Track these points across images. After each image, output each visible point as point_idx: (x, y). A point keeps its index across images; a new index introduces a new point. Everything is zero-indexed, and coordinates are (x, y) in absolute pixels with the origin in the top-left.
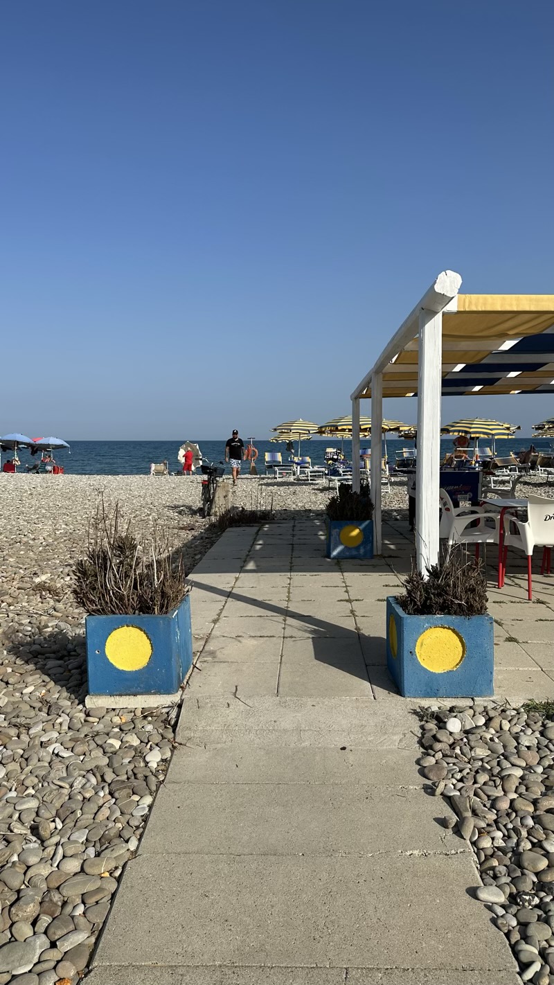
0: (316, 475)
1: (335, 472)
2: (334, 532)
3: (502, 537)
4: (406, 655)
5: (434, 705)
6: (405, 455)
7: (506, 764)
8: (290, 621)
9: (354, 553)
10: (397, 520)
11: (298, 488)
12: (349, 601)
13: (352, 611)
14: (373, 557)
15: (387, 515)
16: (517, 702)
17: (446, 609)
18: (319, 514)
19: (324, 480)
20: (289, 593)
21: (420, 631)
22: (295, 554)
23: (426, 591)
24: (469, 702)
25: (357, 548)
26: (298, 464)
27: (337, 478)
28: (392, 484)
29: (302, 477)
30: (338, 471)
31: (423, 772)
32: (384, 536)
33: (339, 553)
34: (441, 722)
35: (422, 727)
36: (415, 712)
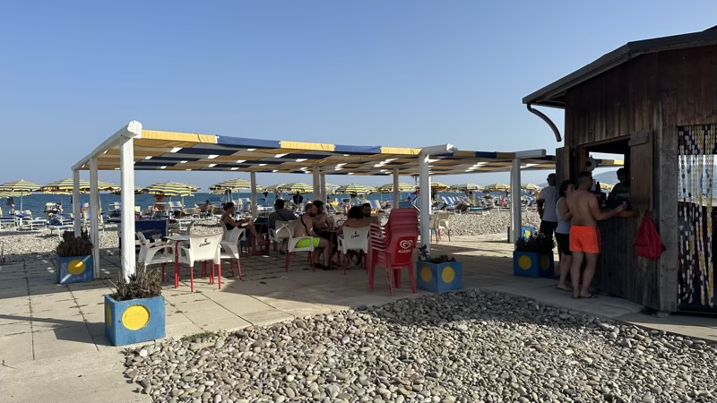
0: (38, 225)
1: (56, 222)
2: (63, 265)
3: (177, 258)
4: (117, 323)
5: (133, 347)
6: (116, 207)
7: (169, 363)
8: (34, 323)
9: (79, 278)
10: (110, 255)
11: (22, 236)
12: (78, 307)
13: (80, 312)
14: (93, 280)
15: (103, 253)
16: (178, 338)
17: (139, 296)
18: (46, 256)
19: (46, 229)
20: (30, 308)
21: (124, 309)
22: (30, 284)
23: (128, 288)
24: (153, 342)
25: (82, 275)
26: (20, 216)
27: (59, 227)
28: (106, 230)
29: (26, 227)
30: (59, 222)
31: (126, 376)
32: (101, 266)
33: (67, 280)
34: (136, 353)
35: (126, 358)
36: (122, 352)
